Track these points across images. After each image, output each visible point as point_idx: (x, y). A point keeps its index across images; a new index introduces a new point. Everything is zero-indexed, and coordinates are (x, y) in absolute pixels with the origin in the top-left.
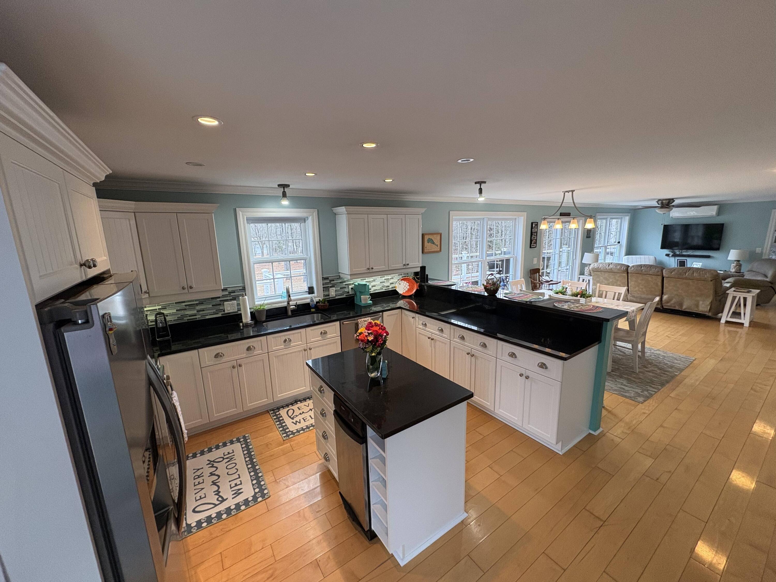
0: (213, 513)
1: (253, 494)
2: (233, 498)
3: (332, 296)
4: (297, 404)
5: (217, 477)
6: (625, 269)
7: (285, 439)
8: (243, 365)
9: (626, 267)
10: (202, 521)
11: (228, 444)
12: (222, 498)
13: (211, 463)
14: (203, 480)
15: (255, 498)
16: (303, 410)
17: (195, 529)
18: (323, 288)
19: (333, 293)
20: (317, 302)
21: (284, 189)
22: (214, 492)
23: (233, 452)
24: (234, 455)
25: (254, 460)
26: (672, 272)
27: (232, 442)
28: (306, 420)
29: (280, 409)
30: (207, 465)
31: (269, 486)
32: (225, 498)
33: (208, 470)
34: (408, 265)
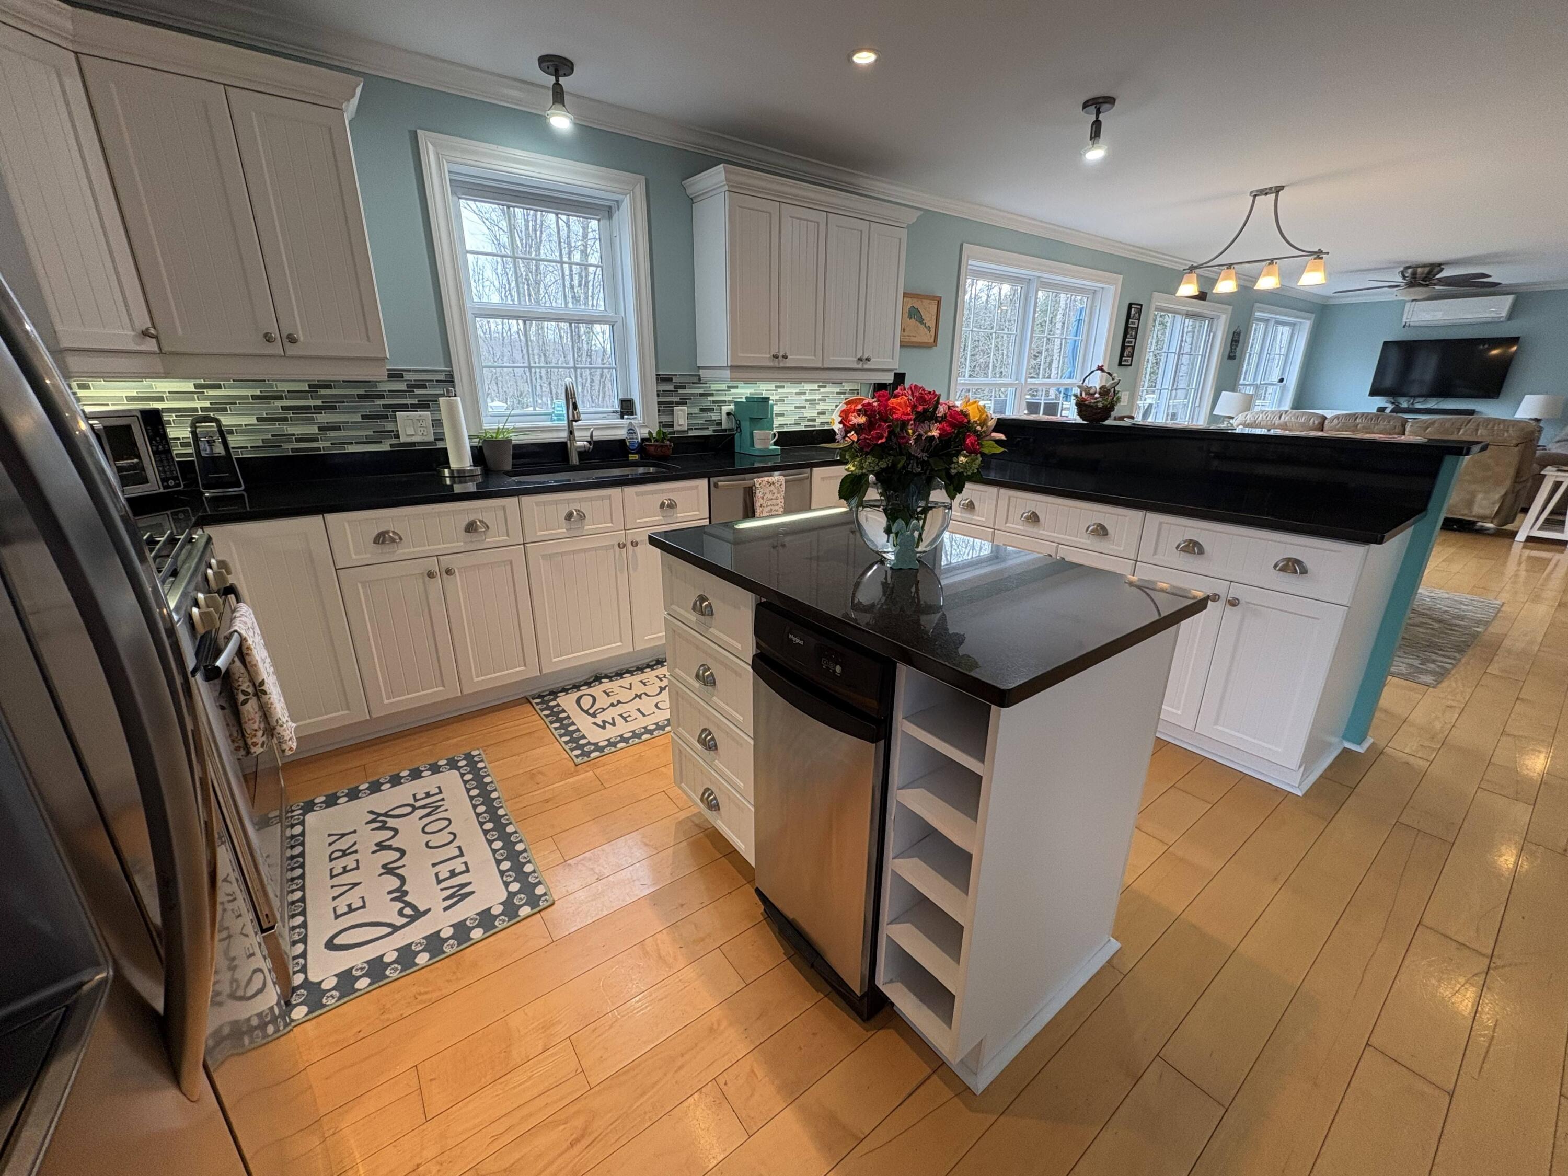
0: (388, 949)
1: (504, 896)
2: (446, 909)
3: (679, 428)
4: (601, 683)
5: (398, 855)
6: (1316, 422)
7: (578, 761)
8: (456, 571)
9: (1320, 420)
10: (354, 972)
11: (423, 774)
12: (414, 907)
13: (380, 820)
14: (357, 861)
15: (510, 908)
16: (617, 698)
17: (332, 996)
18: (659, 403)
19: (682, 419)
20: (643, 440)
21: (557, 80)
22: (390, 893)
23: (441, 792)
24: (443, 800)
25: (501, 812)
26: (1427, 428)
27: (435, 769)
28: (628, 719)
29: (559, 695)
30: (367, 823)
31: (546, 877)
32: (422, 909)
33: (369, 837)
34: (868, 359)
